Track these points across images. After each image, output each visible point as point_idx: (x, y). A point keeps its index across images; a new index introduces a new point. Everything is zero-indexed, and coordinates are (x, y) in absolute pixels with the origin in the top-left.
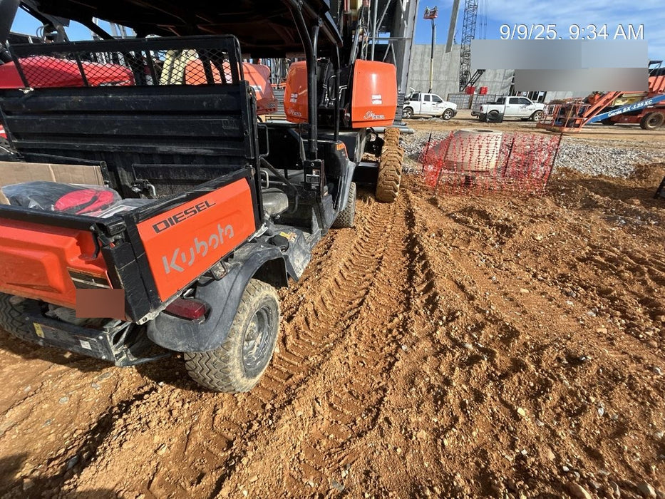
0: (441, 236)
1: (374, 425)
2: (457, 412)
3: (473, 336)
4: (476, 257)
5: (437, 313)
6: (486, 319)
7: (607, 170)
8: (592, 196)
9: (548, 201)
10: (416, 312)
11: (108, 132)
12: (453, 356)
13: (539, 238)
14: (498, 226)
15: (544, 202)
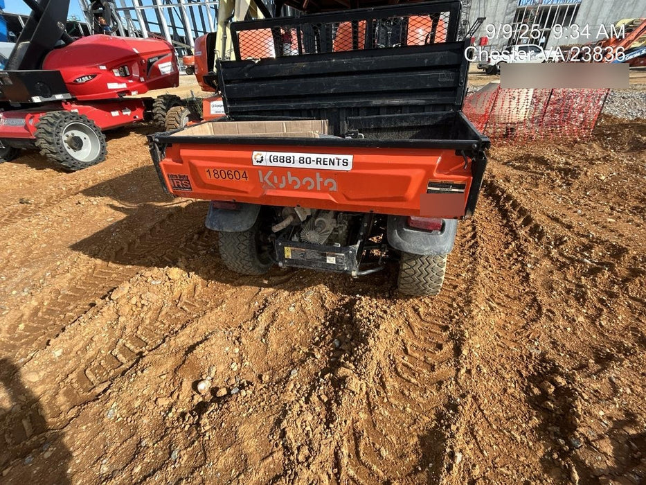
0: (509, 181)
1: (541, 315)
2: (599, 305)
3: (584, 255)
4: (552, 197)
5: (544, 239)
6: (592, 242)
7: (642, 114)
8: (640, 138)
9: (594, 146)
10: (526, 240)
11: (325, 92)
12: (575, 269)
13: (603, 178)
14: (560, 170)
15: (591, 147)
